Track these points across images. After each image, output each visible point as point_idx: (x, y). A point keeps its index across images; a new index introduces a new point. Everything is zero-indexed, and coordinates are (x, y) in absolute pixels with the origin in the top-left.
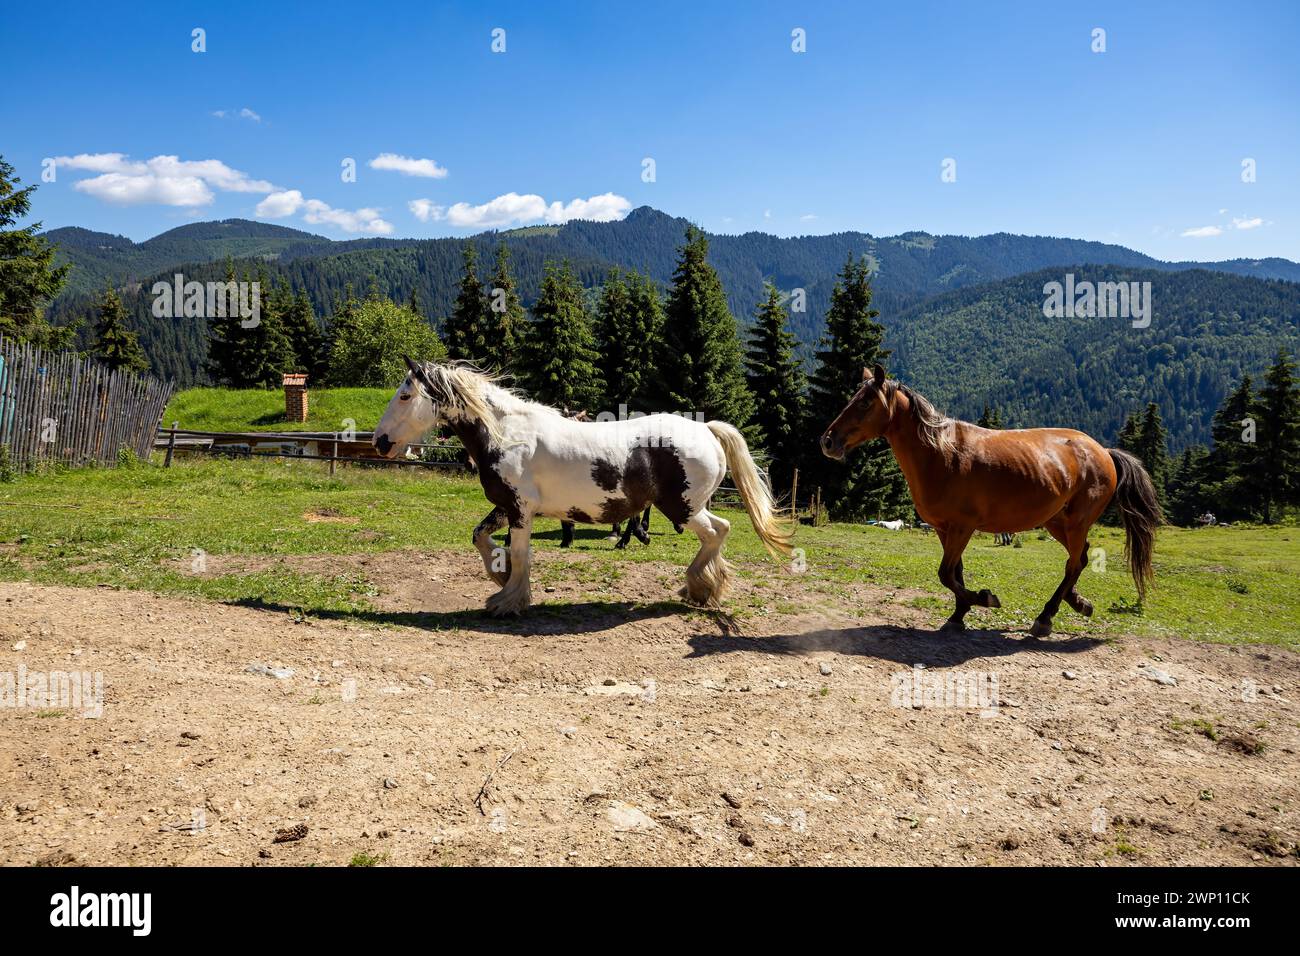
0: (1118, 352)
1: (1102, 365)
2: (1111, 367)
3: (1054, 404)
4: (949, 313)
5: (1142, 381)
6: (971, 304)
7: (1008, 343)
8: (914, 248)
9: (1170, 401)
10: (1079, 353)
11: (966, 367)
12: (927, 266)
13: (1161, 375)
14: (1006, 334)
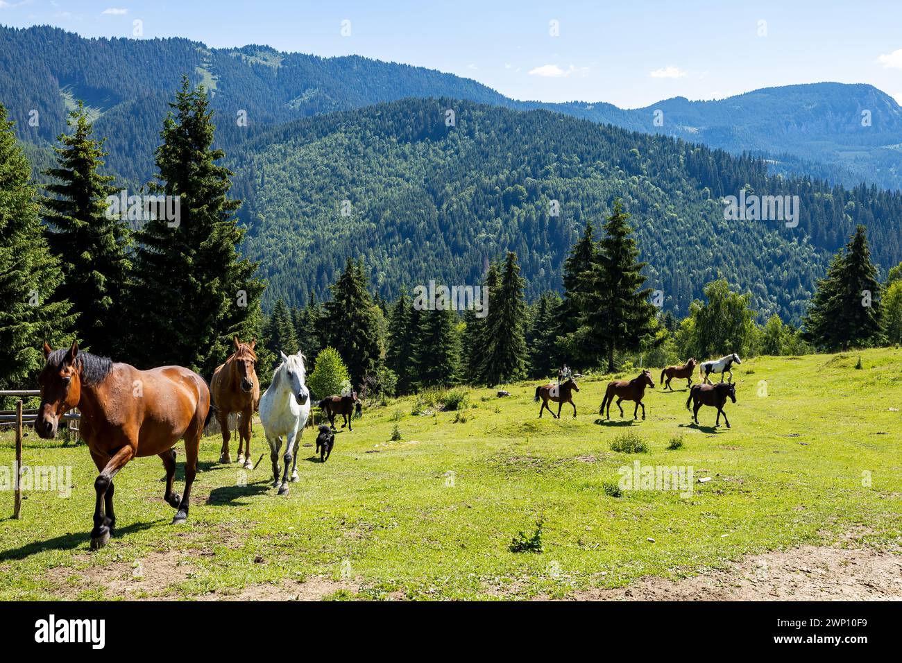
0: (476, 193)
1: (461, 206)
2: (470, 209)
3: (416, 251)
4: (302, 145)
5: (498, 223)
6: (326, 135)
7: (367, 182)
8: (258, 65)
9: (524, 244)
10: (440, 194)
11: (323, 209)
12: (274, 88)
13: (515, 218)
14: (364, 171)
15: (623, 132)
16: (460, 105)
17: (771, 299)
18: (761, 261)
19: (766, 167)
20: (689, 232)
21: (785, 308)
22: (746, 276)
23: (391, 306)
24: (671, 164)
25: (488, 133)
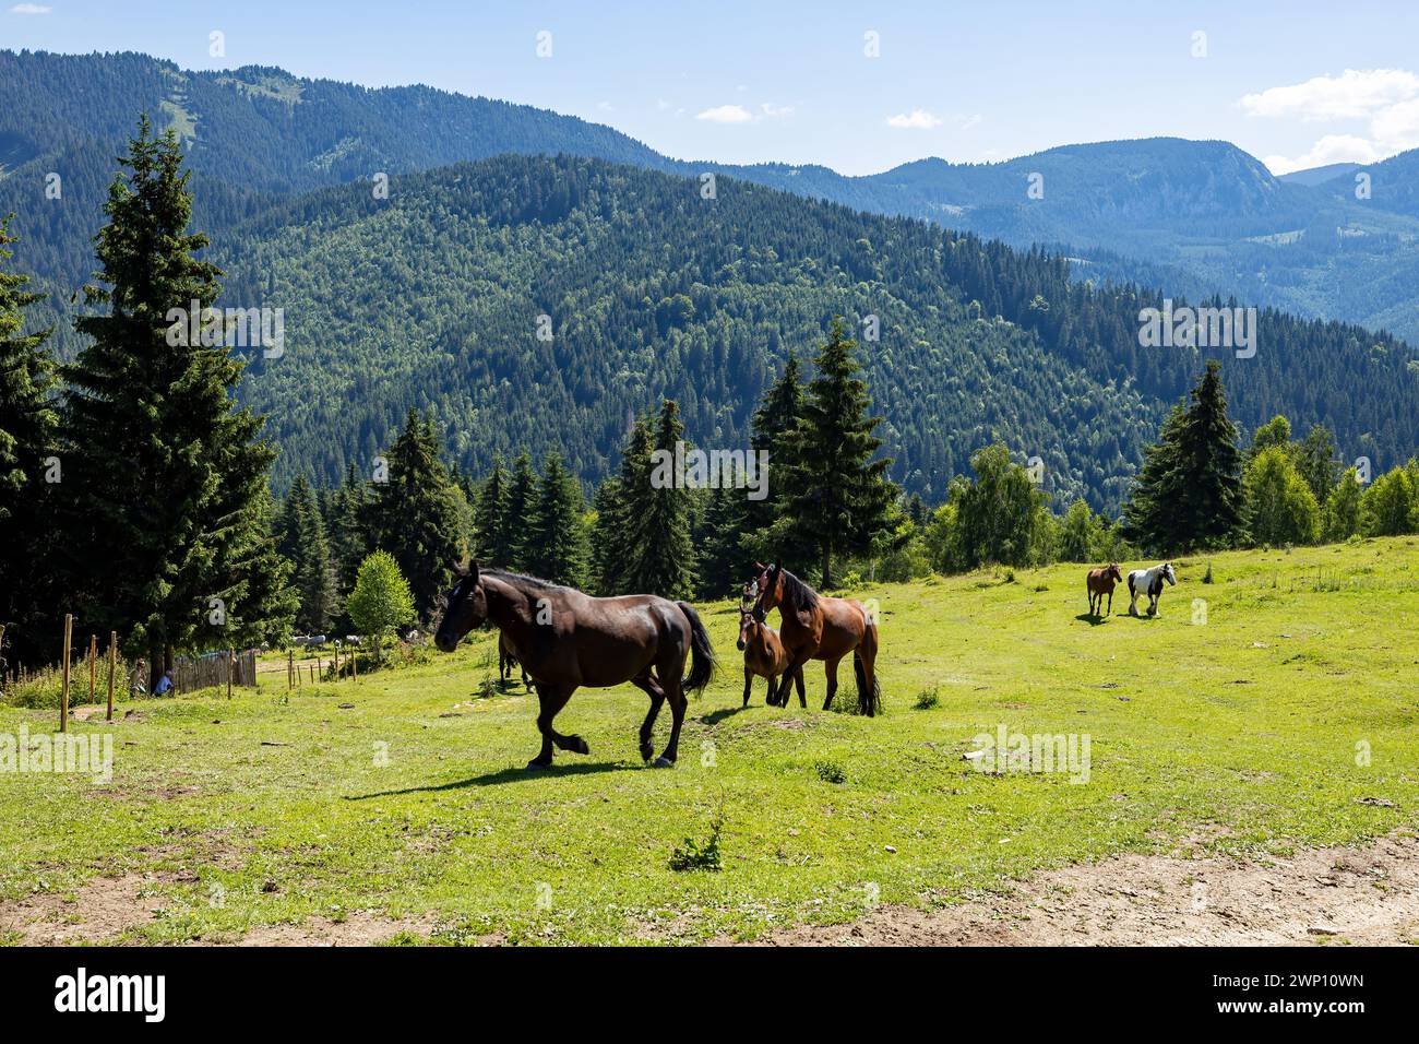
0: (614, 307)
1: (590, 327)
2: (604, 333)
3: (519, 398)
4: (334, 228)
5: (649, 355)
6: (373, 212)
7: (440, 288)
8: (262, 98)
9: (690, 387)
10: (556, 309)
11: (369, 330)
12: (289, 135)
13: (676, 346)
14: (435, 271)
15: (846, 212)
16: (588, 168)
17: (1074, 476)
18: (1059, 415)
19: (1068, 270)
20: (947, 369)
21: (1095, 490)
22: (1037, 439)
23: (479, 486)
24: (921, 263)
25: (633, 211)
